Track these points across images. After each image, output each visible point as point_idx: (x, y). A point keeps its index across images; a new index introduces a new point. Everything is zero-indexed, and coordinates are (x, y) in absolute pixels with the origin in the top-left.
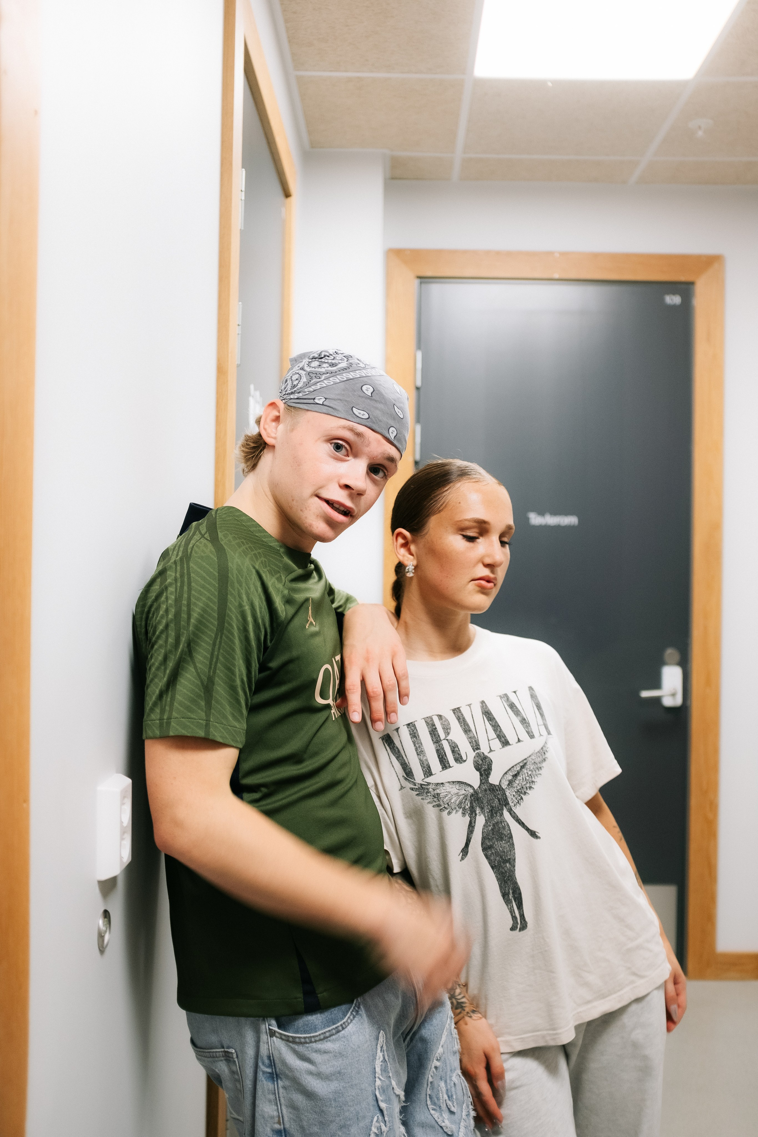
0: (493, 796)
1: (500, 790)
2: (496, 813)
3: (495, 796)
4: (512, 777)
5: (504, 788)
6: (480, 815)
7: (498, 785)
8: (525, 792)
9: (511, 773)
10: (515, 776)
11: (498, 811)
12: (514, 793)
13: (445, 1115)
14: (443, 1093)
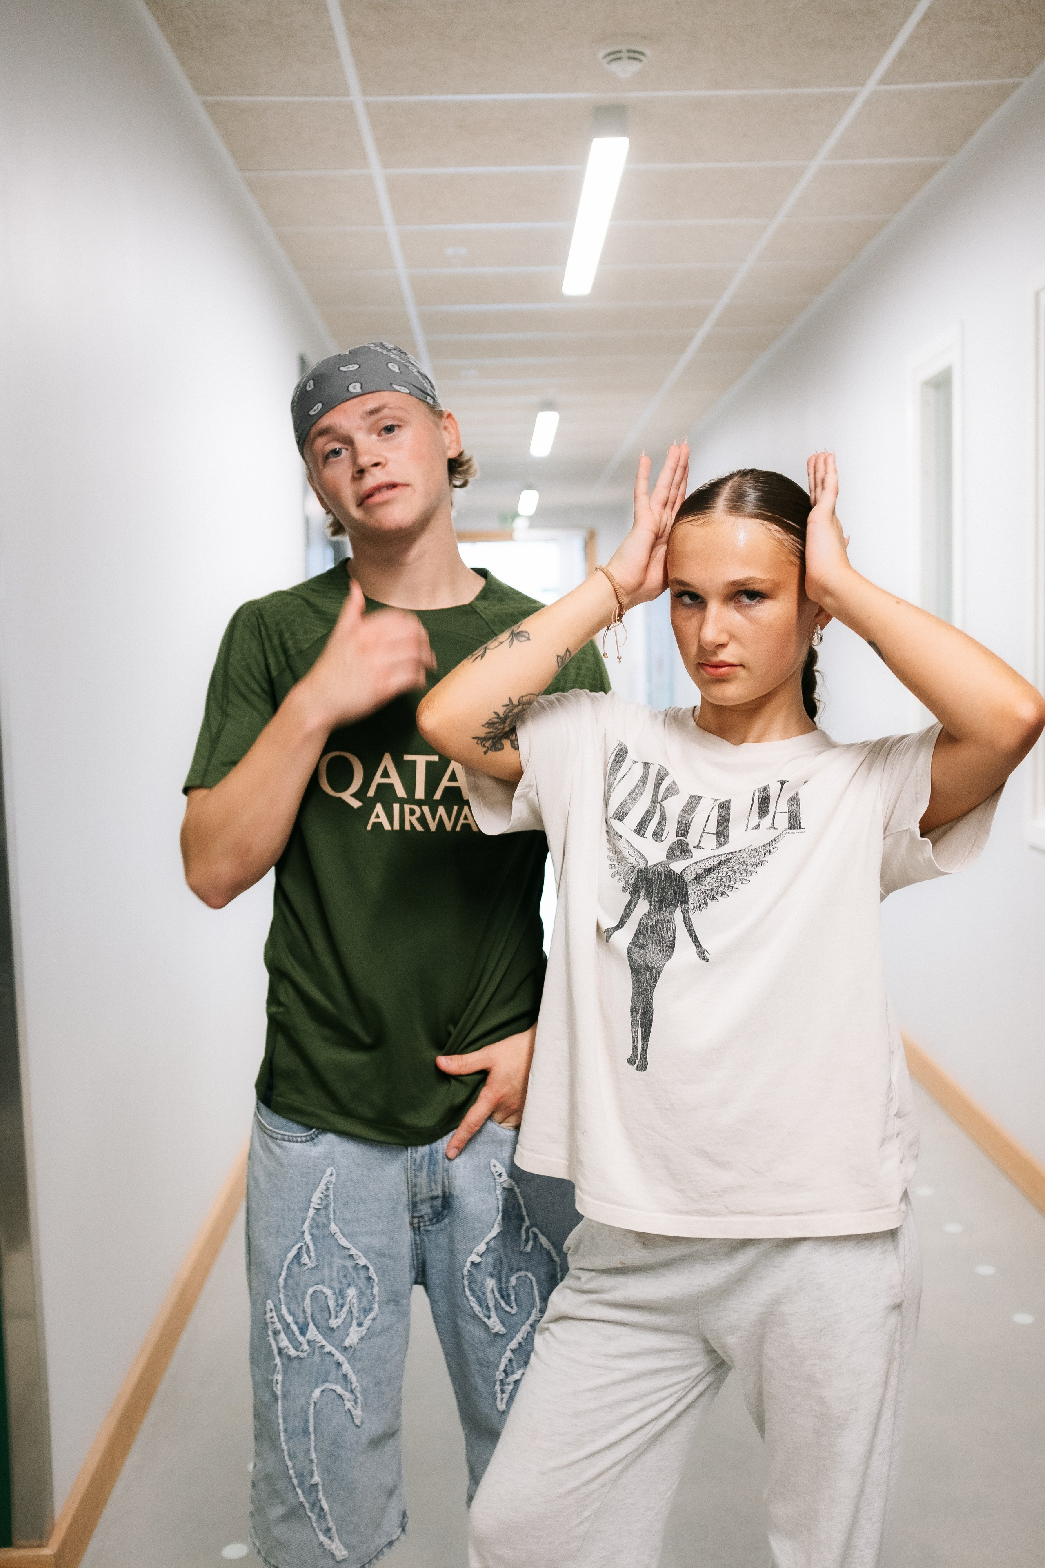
0: (668, 884)
1: (679, 882)
2: (666, 907)
3: (671, 886)
4: (703, 871)
5: (686, 880)
6: (644, 899)
7: (678, 874)
8: (713, 896)
9: (703, 866)
10: (709, 871)
11: (670, 905)
12: (699, 893)
13: (493, 1313)
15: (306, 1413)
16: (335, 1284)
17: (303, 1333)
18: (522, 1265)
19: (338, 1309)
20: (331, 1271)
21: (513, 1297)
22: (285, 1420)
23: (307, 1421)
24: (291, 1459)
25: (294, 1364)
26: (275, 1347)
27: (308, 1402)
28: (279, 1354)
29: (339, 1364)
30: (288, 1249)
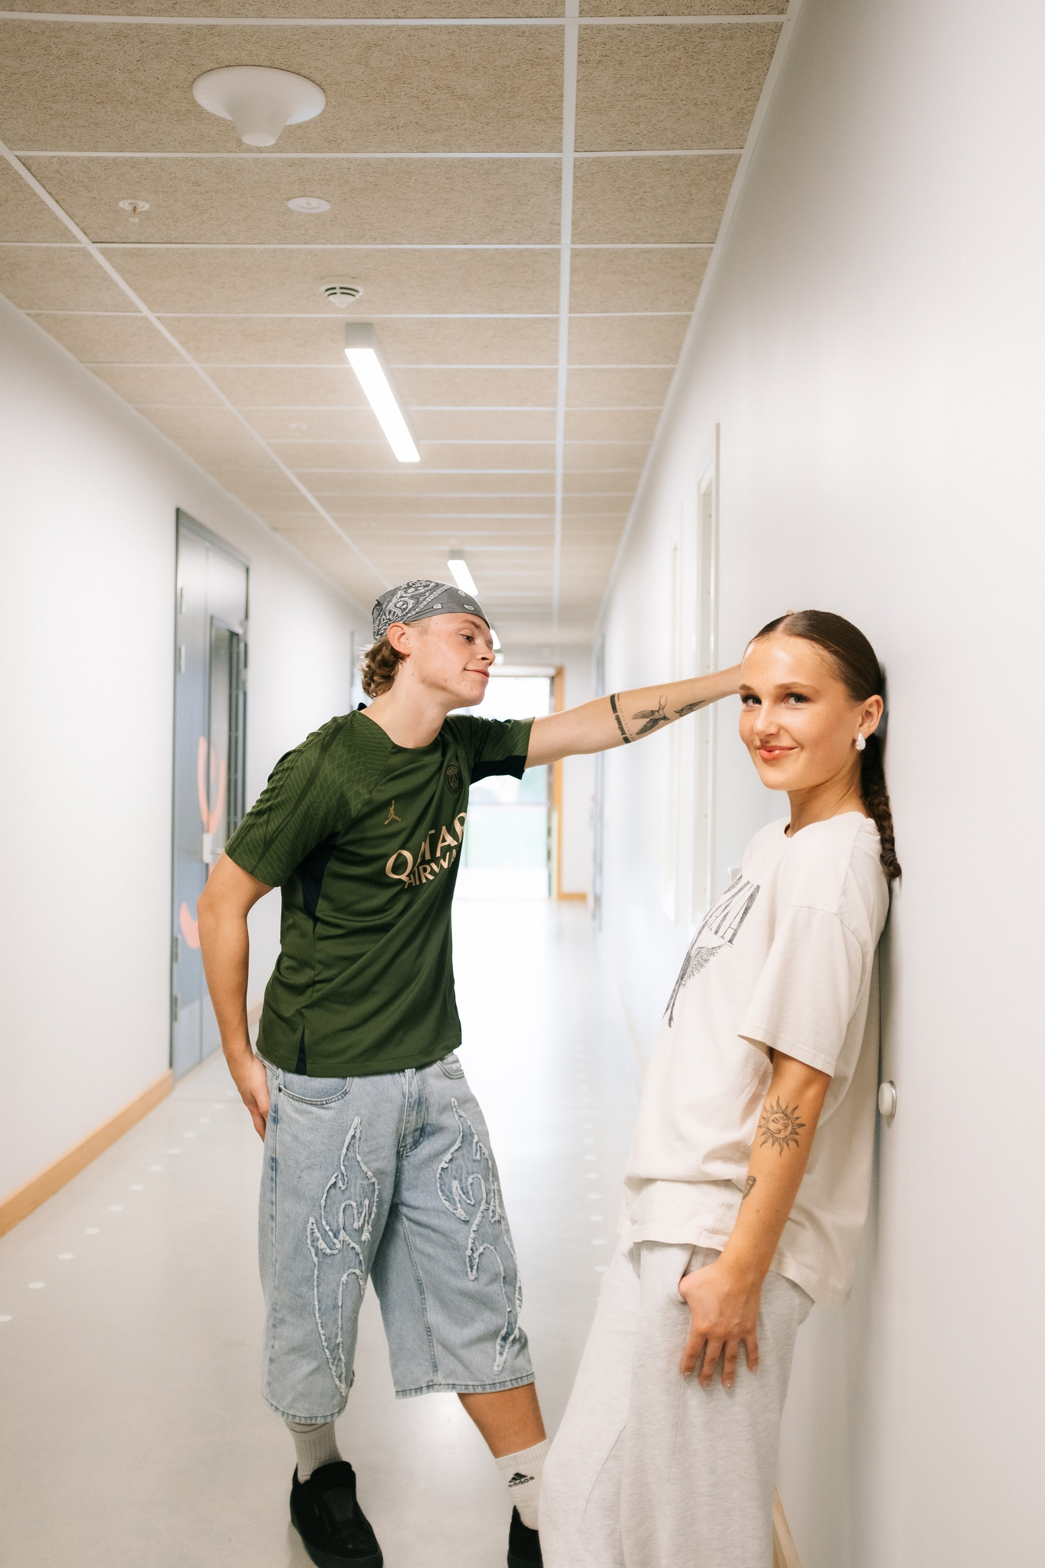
13: (459, 1206)
14: (457, 1188)
15: (336, 1293)
16: (358, 1198)
17: (336, 1237)
18: (475, 1170)
19: (359, 1215)
20: (356, 1189)
21: (471, 1193)
22: (319, 1301)
23: (336, 1299)
24: (323, 1328)
25: (328, 1260)
26: (313, 1251)
27: (338, 1285)
28: (317, 1255)
29: (358, 1254)
30: (329, 1179)
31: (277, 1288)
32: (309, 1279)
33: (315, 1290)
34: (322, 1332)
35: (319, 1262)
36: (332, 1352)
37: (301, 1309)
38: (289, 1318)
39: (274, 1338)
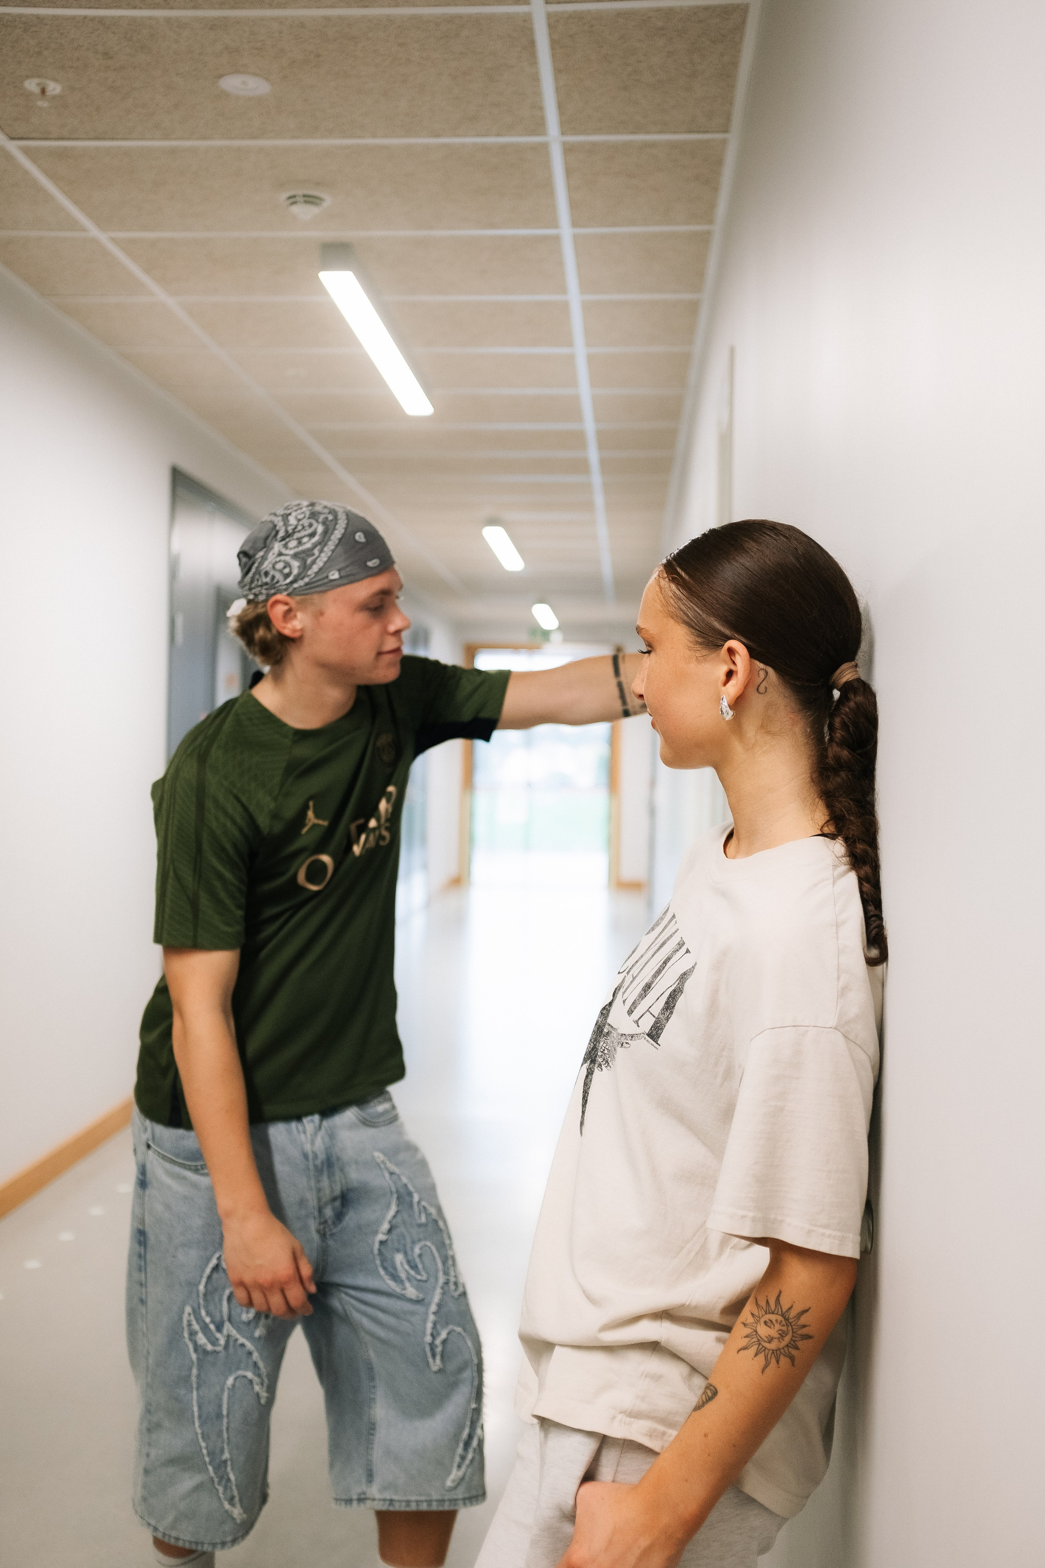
13: (407, 1284)
14: (402, 1264)
15: (221, 1399)
17: (219, 1328)
18: (421, 1236)
21: (420, 1266)
22: (200, 1407)
23: (220, 1406)
24: (204, 1440)
25: (210, 1358)
26: (191, 1347)
27: (222, 1390)
28: (196, 1350)
29: (250, 1353)
30: (208, 1260)
31: (149, 1386)
32: (187, 1379)
33: (195, 1393)
34: (203, 1444)
35: (198, 1359)
36: (216, 1469)
37: (180, 1414)
38: (166, 1423)
39: (149, 1445)
